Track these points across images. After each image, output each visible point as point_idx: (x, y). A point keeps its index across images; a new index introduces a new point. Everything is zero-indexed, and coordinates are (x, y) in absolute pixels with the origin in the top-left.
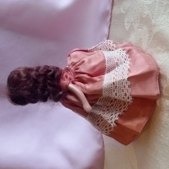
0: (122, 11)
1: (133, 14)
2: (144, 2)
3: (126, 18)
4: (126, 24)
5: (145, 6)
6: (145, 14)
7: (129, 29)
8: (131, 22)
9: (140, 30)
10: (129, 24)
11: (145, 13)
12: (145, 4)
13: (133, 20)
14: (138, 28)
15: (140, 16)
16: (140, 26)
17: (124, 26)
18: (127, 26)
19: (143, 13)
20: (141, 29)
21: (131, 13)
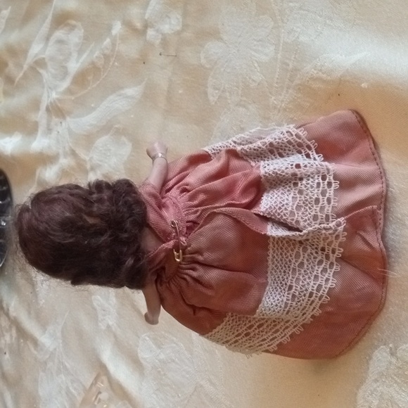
0: (203, 61)
1: (229, 73)
2: (254, 56)
3: (210, 79)
4: (210, 90)
5: (256, 65)
6: (254, 81)
7: (216, 103)
8: (222, 89)
9: (241, 109)
10: (217, 91)
11: (255, 78)
12: (256, 61)
13: (227, 86)
14: (237, 105)
15: (243, 82)
16: (243, 103)
17: (206, 93)
18: (213, 96)
19: (250, 78)
20: (244, 109)
21: (222, 69)
